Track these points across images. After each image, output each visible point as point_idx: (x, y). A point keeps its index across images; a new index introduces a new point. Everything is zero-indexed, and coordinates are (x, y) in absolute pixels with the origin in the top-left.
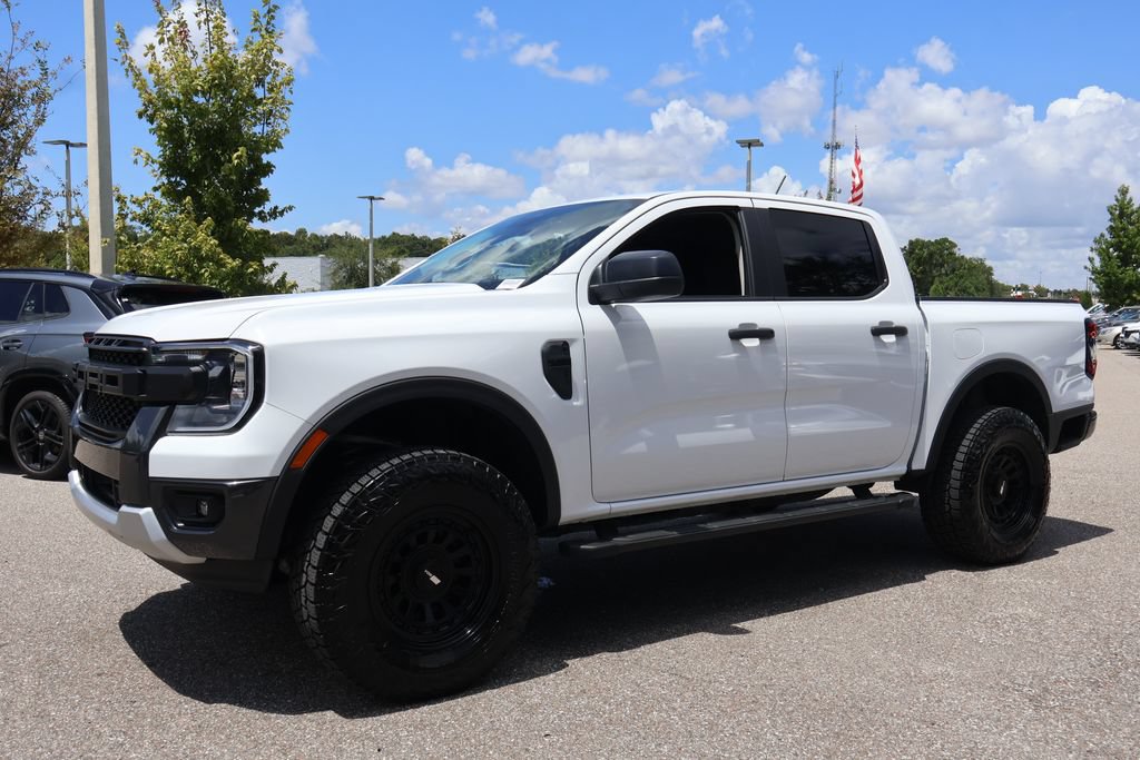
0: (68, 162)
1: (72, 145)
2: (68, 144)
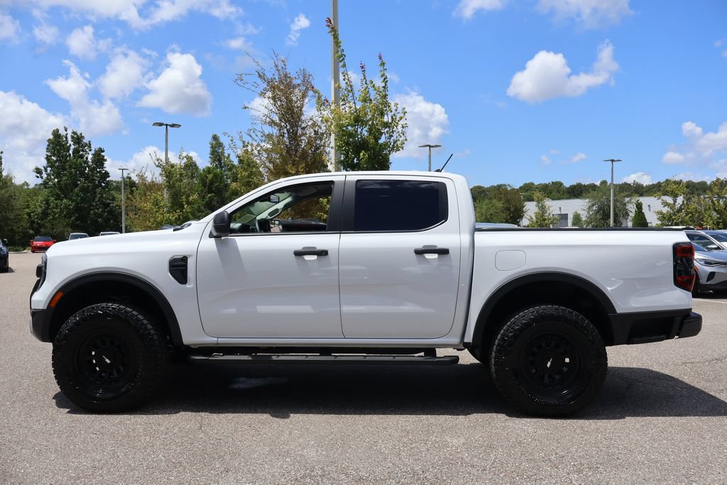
0: (430, 156)
1: (432, 147)
2: (430, 146)
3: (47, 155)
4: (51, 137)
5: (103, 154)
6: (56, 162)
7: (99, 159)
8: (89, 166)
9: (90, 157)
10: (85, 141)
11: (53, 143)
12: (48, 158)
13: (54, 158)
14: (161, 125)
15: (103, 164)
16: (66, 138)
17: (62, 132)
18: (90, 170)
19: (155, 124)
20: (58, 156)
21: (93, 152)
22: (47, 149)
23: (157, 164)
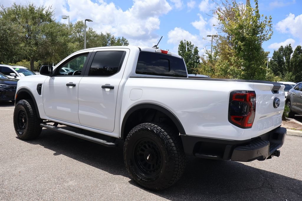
3: (179, 51)
4: (180, 44)
5: (197, 49)
6: (181, 53)
7: (196, 52)
8: (192, 54)
9: (193, 51)
10: (192, 44)
11: (180, 46)
12: (179, 52)
13: (181, 52)
14: (210, 36)
15: (197, 53)
16: (185, 44)
17: (184, 42)
18: (193, 56)
19: (208, 36)
20: (183, 51)
21: (194, 49)
22: (179, 48)
23: (206, 52)
